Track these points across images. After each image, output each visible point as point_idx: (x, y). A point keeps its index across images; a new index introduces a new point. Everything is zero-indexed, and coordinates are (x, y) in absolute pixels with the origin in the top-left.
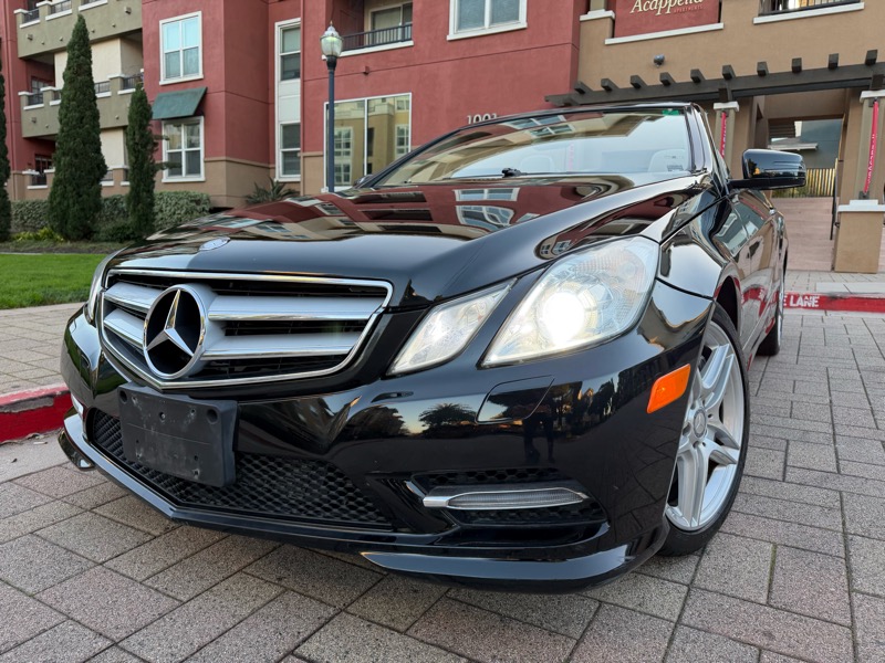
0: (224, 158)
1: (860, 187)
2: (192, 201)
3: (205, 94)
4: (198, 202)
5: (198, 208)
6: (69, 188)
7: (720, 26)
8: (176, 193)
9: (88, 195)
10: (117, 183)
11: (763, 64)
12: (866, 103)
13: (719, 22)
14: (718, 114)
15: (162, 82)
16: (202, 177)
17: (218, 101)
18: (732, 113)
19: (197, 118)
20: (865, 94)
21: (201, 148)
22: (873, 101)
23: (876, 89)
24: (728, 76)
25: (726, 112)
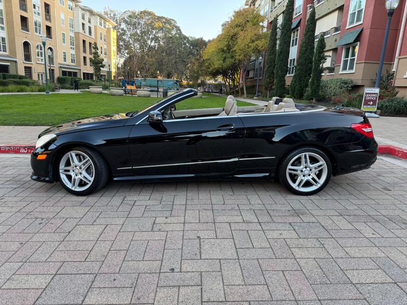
0: (363, 61)
2: (342, 83)
3: (362, 30)
4: (346, 83)
5: (345, 86)
6: (298, 78)
8: (337, 79)
9: (304, 81)
10: (326, 74)
15: (346, 28)
16: (353, 71)
17: (367, 33)
19: (357, 43)
21: (356, 57)
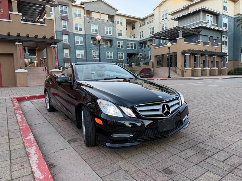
1: (54, 66)
7: (11, 21)
11: (29, 34)
12: (53, 47)
13: (10, 19)
14: (17, 45)
18: (21, 46)
20: (52, 46)
22: (54, 48)
23: (55, 45)
24: (18, 35)
25: (19, 45)
